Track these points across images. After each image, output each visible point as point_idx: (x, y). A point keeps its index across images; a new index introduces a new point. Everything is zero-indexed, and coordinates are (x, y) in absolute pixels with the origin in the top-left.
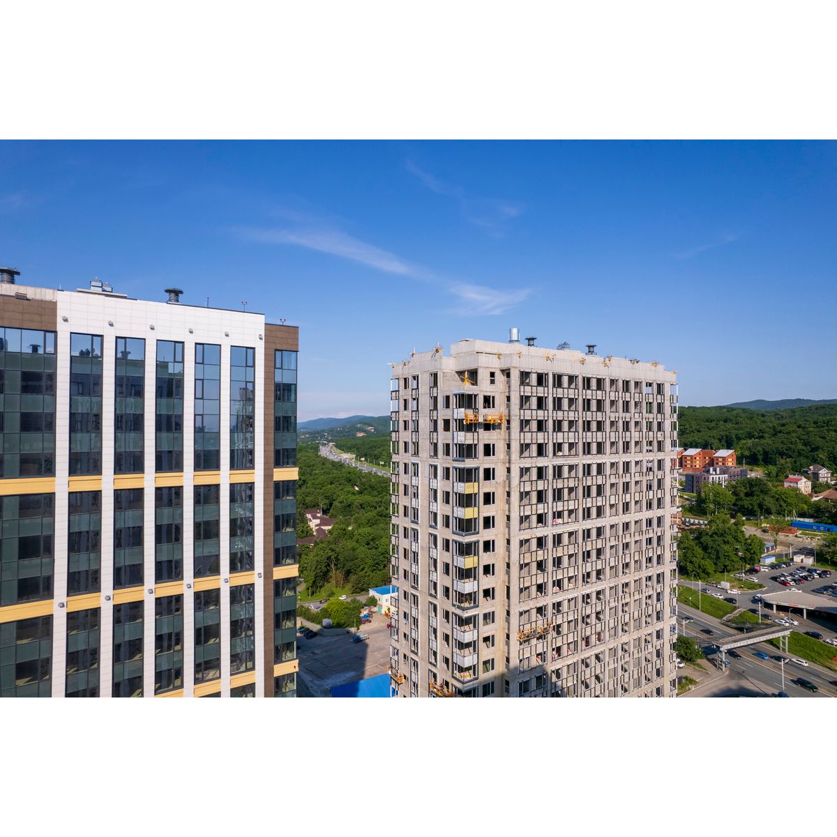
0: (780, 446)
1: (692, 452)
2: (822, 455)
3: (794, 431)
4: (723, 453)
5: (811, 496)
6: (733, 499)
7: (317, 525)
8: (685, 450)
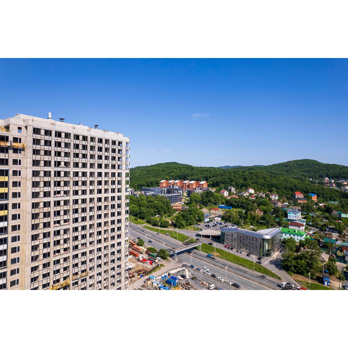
0: (221, 180)
1: (192, 182)
2: (233, 183)
3: (227, 175)
4: (202, 182)
5: (227, 197)
6: (201, 199)
8: (190, 181)
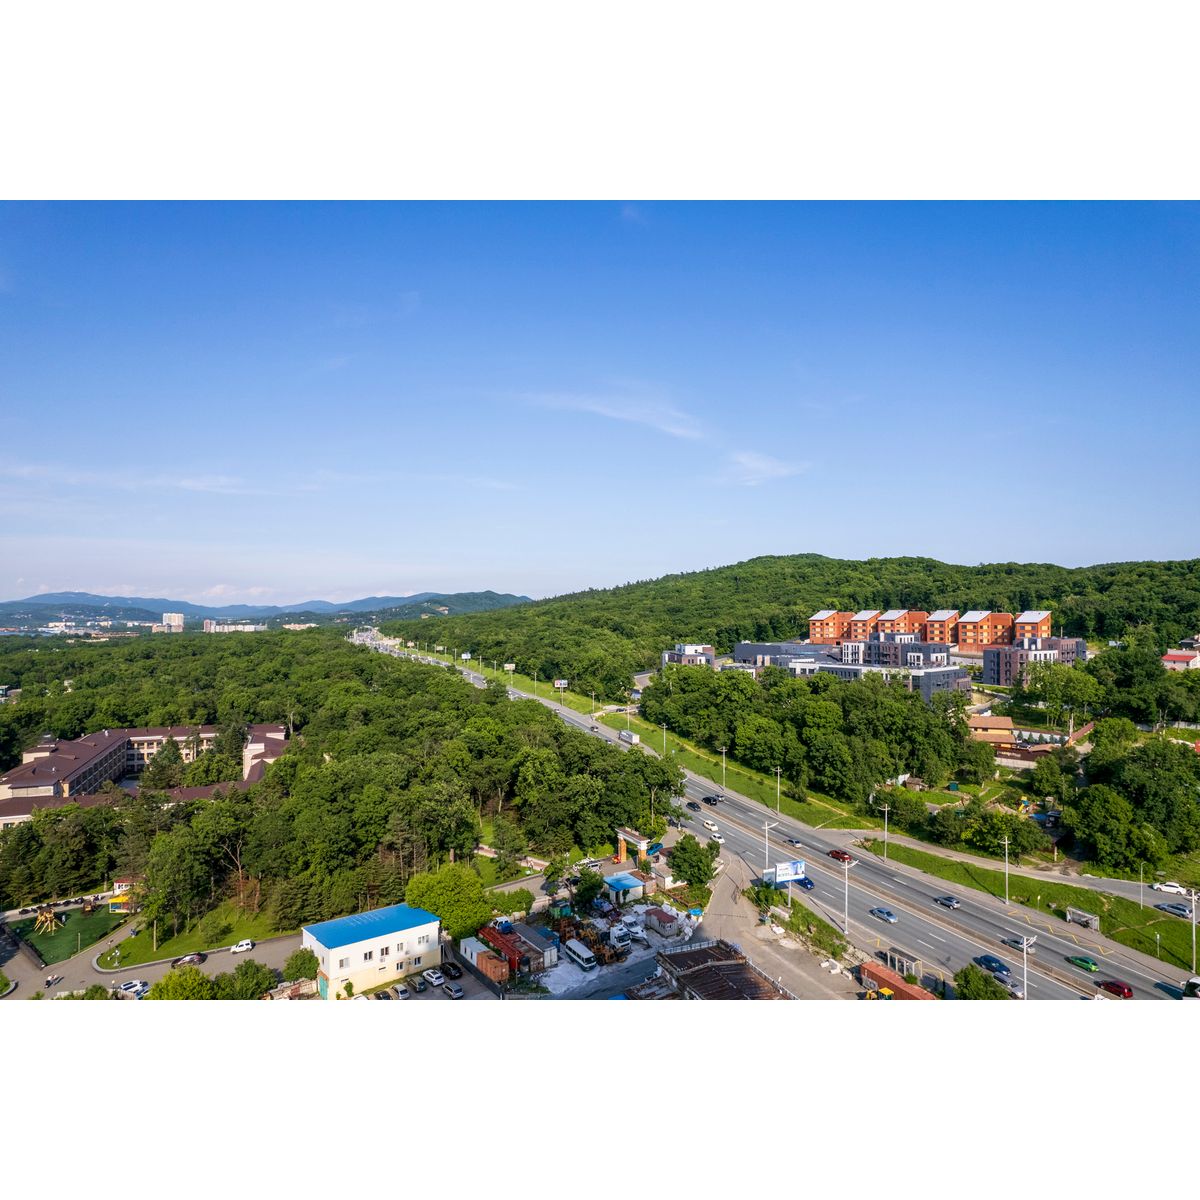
1: (973, 616)
6: (1101, 691)
7: (255, 757)
8: (962, 613)
